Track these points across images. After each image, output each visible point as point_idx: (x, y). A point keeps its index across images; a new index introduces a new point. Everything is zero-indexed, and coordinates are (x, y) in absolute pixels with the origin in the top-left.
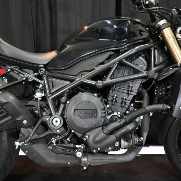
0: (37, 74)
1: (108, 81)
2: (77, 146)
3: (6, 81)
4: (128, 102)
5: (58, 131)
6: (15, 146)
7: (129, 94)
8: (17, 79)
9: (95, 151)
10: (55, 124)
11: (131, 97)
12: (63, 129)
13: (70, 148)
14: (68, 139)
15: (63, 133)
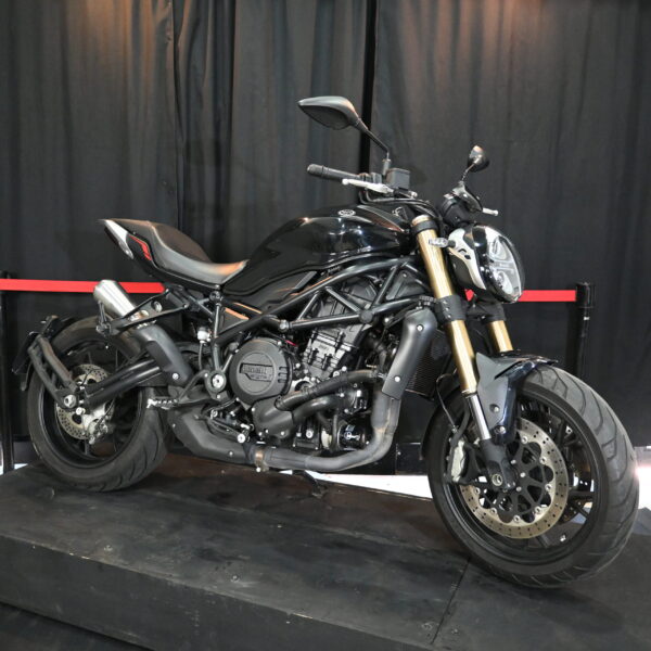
0: (207, 300)
2: (243, 426)
3: (159, 307)
4: (334, 363)
5: (219, 397)
6: (146, 405)
7: (337, 348)
8: (174, 306)
9: (260, 434)
10: (215, 384)
11: (340, 354)
12: (225, 394)
13: (231, 426)
14: (232, 413)
15: (224, 401)
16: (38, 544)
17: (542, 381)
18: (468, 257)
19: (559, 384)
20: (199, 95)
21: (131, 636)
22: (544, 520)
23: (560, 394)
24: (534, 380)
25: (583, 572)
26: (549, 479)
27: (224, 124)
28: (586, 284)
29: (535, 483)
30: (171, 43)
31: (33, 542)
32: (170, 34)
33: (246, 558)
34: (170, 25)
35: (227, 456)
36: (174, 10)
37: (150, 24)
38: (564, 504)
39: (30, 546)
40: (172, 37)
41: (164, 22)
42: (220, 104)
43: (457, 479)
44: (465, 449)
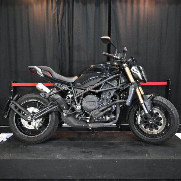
0: (69, 87)
1: (101, 90)
2: (87, 118)
3: (56, 90)
4: (109, 99)
5: (79, 111)
10: (78, 108)
11: (110, 97)
12: (81, 110)
13: (84, 118)
14: (83, 115)
15: (81, 112)
16: (37, 159)
17: (157, 99)
18: (138, 73)
19: (161, 99)
20: (64, 32)
21: (70, 177)
22: (160, 129)
23: (162, 101)
24: (155, 99)
25: (170, 138)
26: (161, 120)
27: (71, 40)
28: (170, 80)
29: (158, 121)
30: (57, 19)
31: (35, 159)
32: (56, 17)
33: (94, 151)
34: (56, 14)
35: (82, 126)
36: (57, 11)
37: (51, 14)
38: (165, 125)
39: (35, 160)
40: (57, 18)
41: (55, 14)
42: (70, 35)
43: (139, 123)
44: (141, 116)
